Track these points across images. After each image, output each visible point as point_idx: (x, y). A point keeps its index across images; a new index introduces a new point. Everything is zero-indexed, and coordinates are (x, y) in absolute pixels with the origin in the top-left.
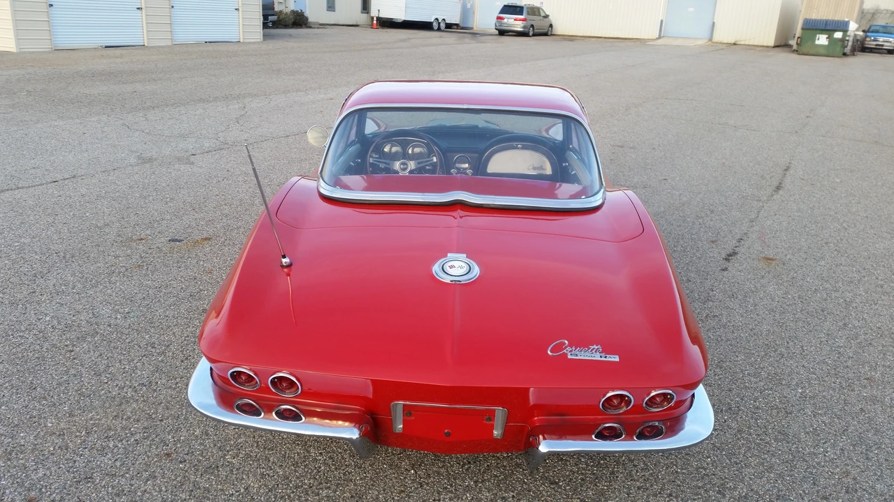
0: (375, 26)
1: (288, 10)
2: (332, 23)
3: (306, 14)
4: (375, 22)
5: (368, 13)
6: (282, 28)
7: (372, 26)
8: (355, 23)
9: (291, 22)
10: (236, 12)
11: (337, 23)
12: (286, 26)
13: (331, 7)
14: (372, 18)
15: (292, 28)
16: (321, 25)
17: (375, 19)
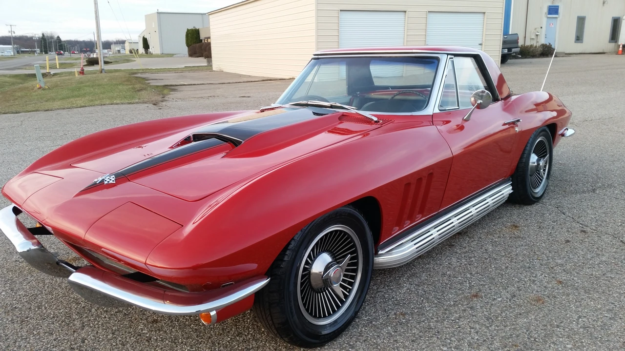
0: (620, 53)
1: (539, 45)
2: (579, 52)
3: (553, 46)
4: (621, 49)
5: (616, 42)
6: (529, 58)
7: (617, 53)
8: (601, 51)
9: (540, 53)
10: (480, 46)
11: (583, 52)
12: (534, 56)
13: (579, 39)
14: (620, 46)
15: (539, 57)
16: (566, 54)
17: (621, 46)
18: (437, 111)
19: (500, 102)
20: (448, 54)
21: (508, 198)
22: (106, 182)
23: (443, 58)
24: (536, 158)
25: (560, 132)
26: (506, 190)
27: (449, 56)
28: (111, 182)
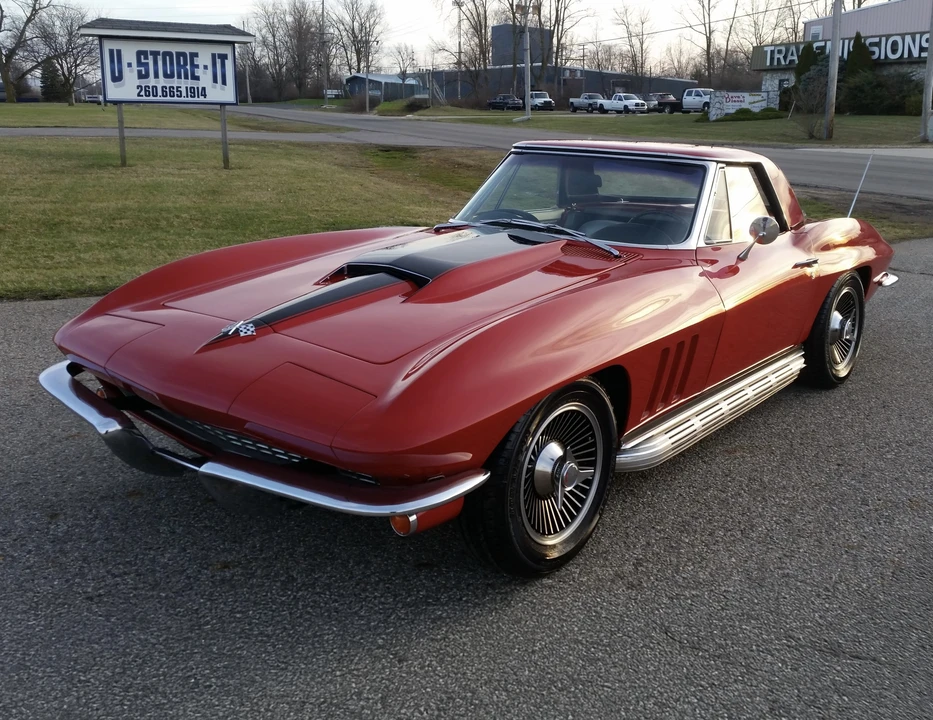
18: (702, 244)
19: (789, 233)
20: (718, 162)
21: (799, 375)
22: (242, 334)
23: (712, 167)
24: (840, 317)
25: (876, 279)
26: (796, 363)
27: (720, 165)
28: (249, 333)
